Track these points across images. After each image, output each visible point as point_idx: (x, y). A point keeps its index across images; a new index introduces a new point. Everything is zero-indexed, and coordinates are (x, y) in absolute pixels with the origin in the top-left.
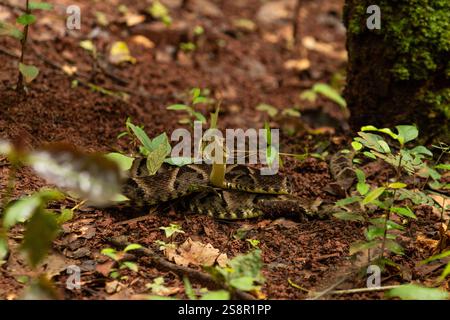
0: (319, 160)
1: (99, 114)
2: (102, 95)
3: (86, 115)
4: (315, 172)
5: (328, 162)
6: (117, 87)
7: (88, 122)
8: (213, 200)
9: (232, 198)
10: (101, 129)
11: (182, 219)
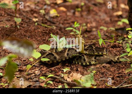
0: (119, 43)
1: (44, 34)
2: (46, 27)
3: (39, 34)
4: (117, 47)
5: (122, 44)
6: (52, 24)
7: (40, 36)
9: (87, 58)
10: (44, 38)
11: (71, 66)
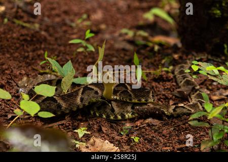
0: (167, 72)
1: (23, 42)
2: (23, 27)
3: (15, 44)
4: (165, 81)
6: (32, 20)
7: (17, 48)
8: (106, 108)
